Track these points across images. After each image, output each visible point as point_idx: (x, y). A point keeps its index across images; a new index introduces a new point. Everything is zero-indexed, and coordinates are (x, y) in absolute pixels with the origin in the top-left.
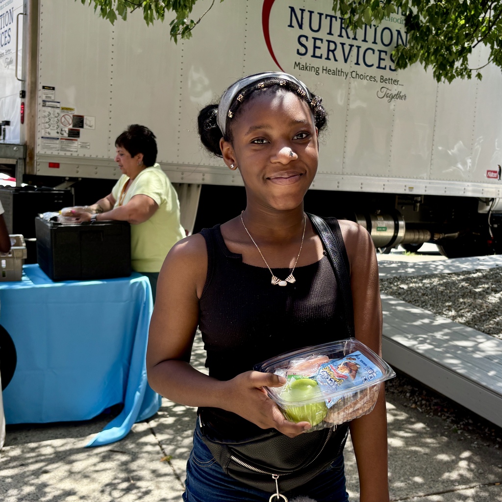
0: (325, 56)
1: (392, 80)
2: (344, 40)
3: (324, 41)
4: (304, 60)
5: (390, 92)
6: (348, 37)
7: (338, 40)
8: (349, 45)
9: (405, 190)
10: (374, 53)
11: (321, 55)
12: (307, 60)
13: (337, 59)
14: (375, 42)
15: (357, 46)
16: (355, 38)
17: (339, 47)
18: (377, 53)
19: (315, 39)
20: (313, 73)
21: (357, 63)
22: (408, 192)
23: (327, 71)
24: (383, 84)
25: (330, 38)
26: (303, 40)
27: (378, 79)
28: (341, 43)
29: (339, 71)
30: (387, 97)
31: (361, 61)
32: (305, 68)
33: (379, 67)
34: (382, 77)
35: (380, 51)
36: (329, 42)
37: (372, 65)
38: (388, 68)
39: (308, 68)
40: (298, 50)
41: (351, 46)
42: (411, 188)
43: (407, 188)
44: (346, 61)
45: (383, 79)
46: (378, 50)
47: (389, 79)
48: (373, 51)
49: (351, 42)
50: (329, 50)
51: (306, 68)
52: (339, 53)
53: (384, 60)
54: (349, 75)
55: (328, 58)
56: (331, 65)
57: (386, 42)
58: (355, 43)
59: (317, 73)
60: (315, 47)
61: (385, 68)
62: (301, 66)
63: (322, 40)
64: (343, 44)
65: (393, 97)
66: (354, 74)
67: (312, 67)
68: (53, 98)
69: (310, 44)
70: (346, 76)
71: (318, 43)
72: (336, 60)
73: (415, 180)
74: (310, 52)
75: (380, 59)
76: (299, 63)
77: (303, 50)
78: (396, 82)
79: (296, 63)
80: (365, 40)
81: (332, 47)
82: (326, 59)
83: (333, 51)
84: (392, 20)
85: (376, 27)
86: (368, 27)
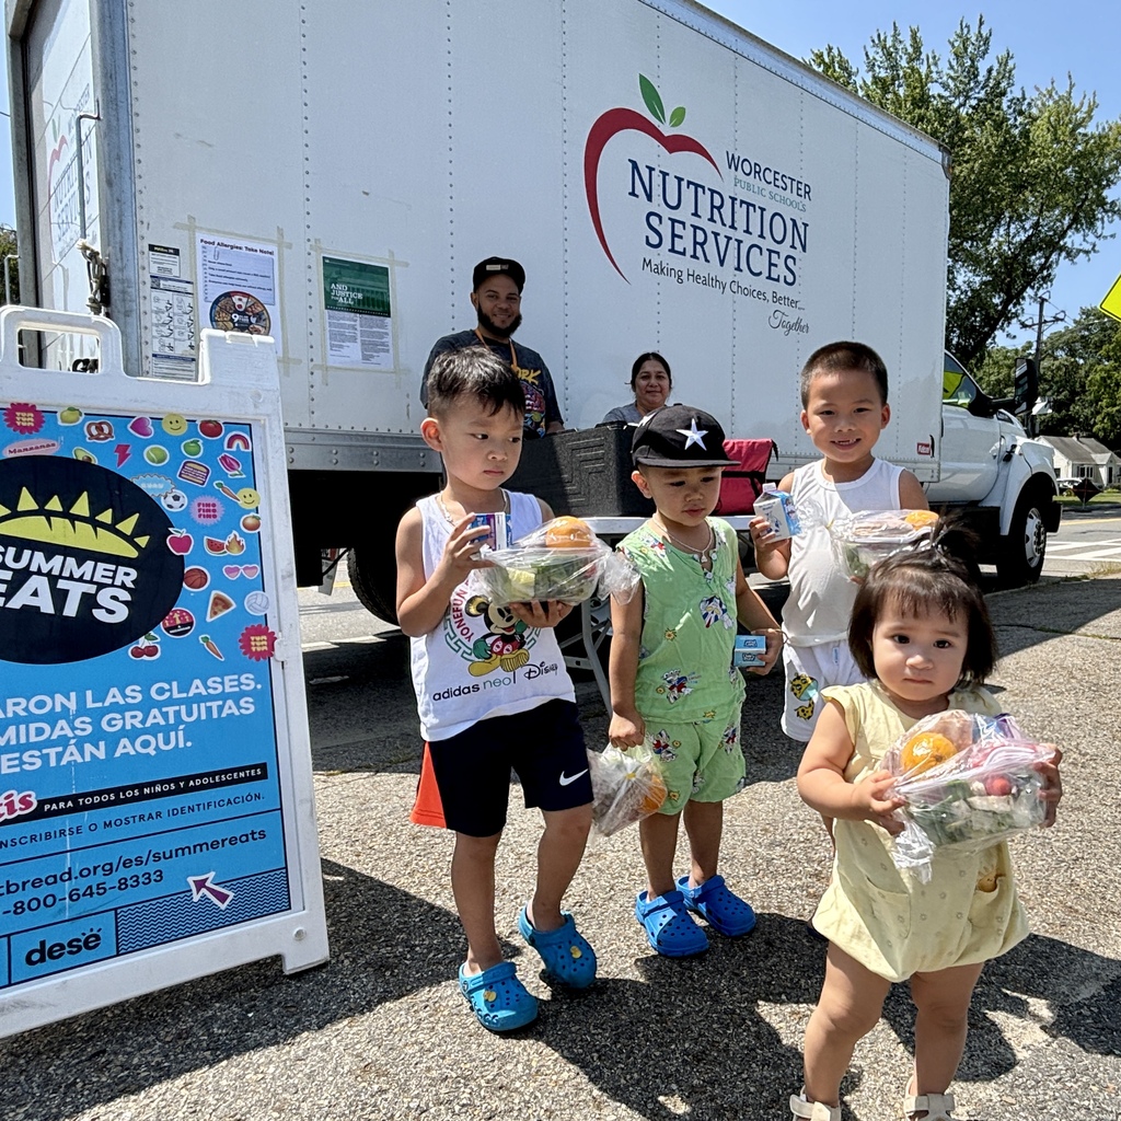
0: (690, 252)
2: (718, 227)
3: (688, 225)
6: (724, 224)
17: (711, 237)
18: (766, 253)
21: (738, 269)
24: (777, 306)
27: (769, 296)
30: (783, 327)
31: (743, 265)
32: (660, 270)
36: (695, 228)
37: (761, 273)
38: (782, 279)
39: (665, 270)
44: (722, 263)
45: (776, 299)
51: (662, 270)
53: (776, 265)
56: (700, 267)
61: (778, 280)
62: (654, 267)
63: (683, 223)
64: (716, 235)
68: (175, 273)
75: (771, 264)
81: (700, 238)
83: (702, 245)
84: (784, 200)
85: (763, 210)
86: (751, 208)
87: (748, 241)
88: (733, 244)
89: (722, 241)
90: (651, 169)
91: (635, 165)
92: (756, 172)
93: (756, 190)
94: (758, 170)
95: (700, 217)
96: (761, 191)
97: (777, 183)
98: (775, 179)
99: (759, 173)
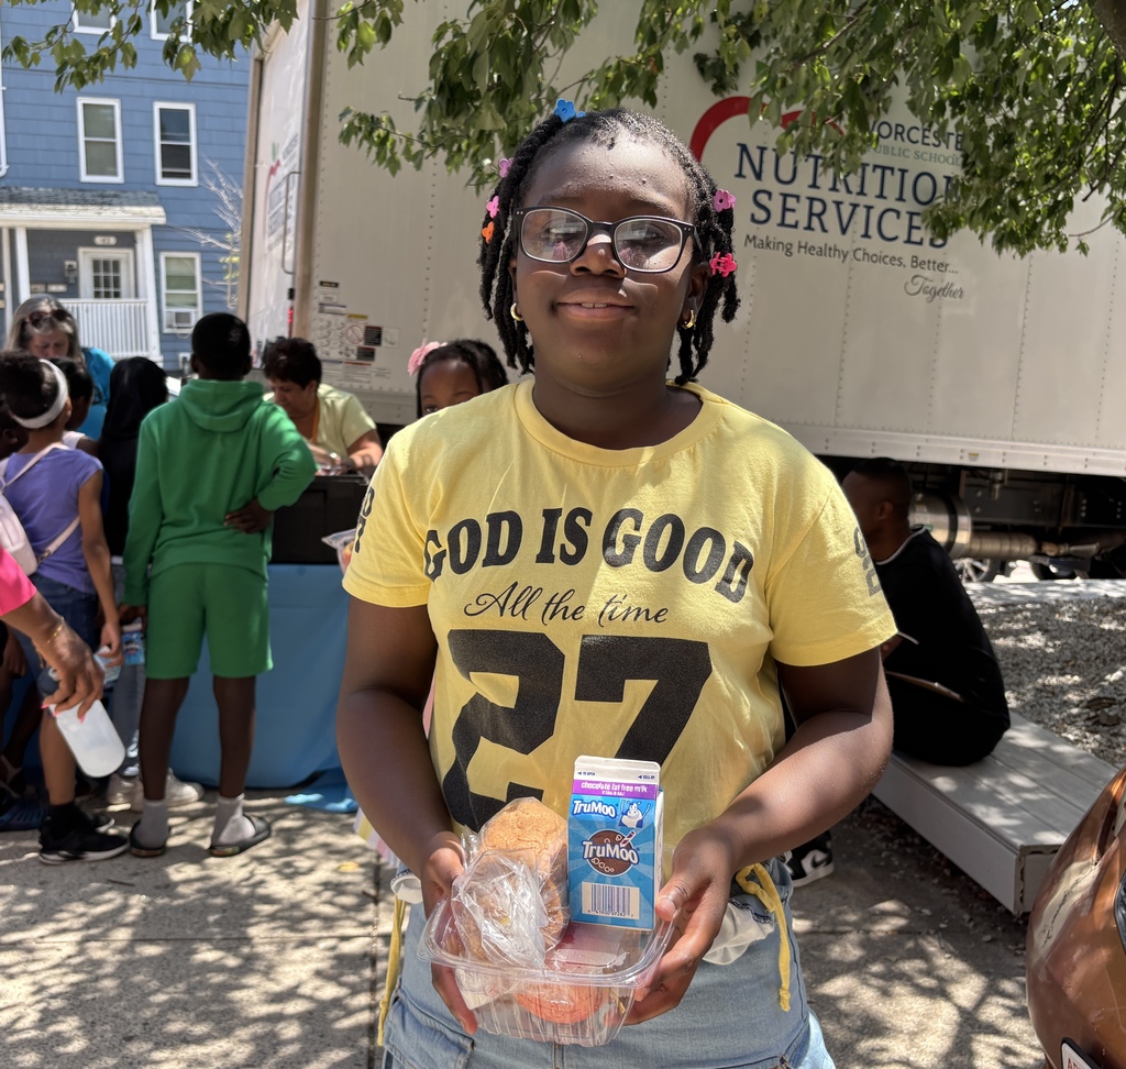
0: (803, 223)
1: (934, 263)
3: (802, 199)
4: (763, 232)
5: (931, 285)
6: (849, 191)
7: (830, 197)
8: (851, 204)
9: (961, 458)
10: (898, 217)
11: (797, 222)
12: (771, 230)
13: (826, 227)
14: (901, 199)
15: (865, 206)
16: (862, 193)
17: (832, 208)
18: (905, 218)
19: (785, 196)
20: (781, 253)
21: (866, 235)
22: (967, 461)
23: (810, 249)
24: (918, 271)
25: (813, 193)
26: (763, 198)
27: (907, 261)
28: (835, 202)
29: (830, 249)
30: (925, 293)
31: (873, 231)
32: (765, 245)
33: (908, 241)
34: (915, 259)
35: (912, 214)
36: (812, 200)
37: (896, 238)
38: (927, 242)
39: (771, 245)
40: (753, 215)
41: (855, 206)
42: (974, 456)
43: (966, 455)
44: (844, 231)
46: (908, 213)
47: (929, 262)
48: (898, 213)
49: (853, 198)
50: (811, 214)
51: (768, 245)
52: (830, 218)
53: (918, 228)
54: (850, 256)
55: (809, 228)
56: (816, 238)
57: (924, 197)
58: (862, 200)
59: (789, 252)
60: (785, 209)
61: (920, 243)
62: (758, 242)
63: (798, 197)
64: (838, 204)
65: (936, 293)
66: (860, 254)
67: (779, 243)
69: (775, 205)
70: (845, 257)
71: (791, 203)
72: (824, 230)
73: (981, 441)
74: (776, 217)
75: (911, 227)
76: (754, 238)
77: (761, 215)
78: (942, 267)
79: (748, 237)
80: (881, 196)
81: (818, 207)
82: (806, 228)
83: (819, 216)
84: (936, 158)
85: (903, 171)
86: (888, 172)
87: (880, 205)
88: (861, 212)
89: (846, 210)
90: (762, 149)
91: (744, 148)
92: (897, 133)
93: (896, 151)
94: (900, 129)
95: (818, 188)
96: (902, 153)
97: (926, 141)
98: (924, 137)
99: (901, 134)
